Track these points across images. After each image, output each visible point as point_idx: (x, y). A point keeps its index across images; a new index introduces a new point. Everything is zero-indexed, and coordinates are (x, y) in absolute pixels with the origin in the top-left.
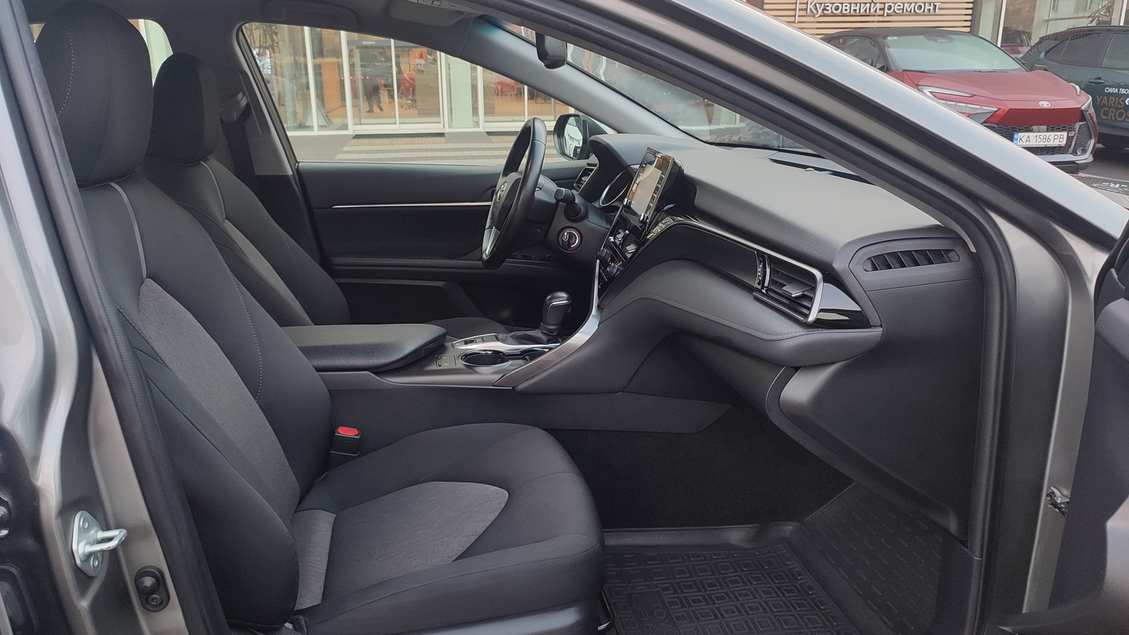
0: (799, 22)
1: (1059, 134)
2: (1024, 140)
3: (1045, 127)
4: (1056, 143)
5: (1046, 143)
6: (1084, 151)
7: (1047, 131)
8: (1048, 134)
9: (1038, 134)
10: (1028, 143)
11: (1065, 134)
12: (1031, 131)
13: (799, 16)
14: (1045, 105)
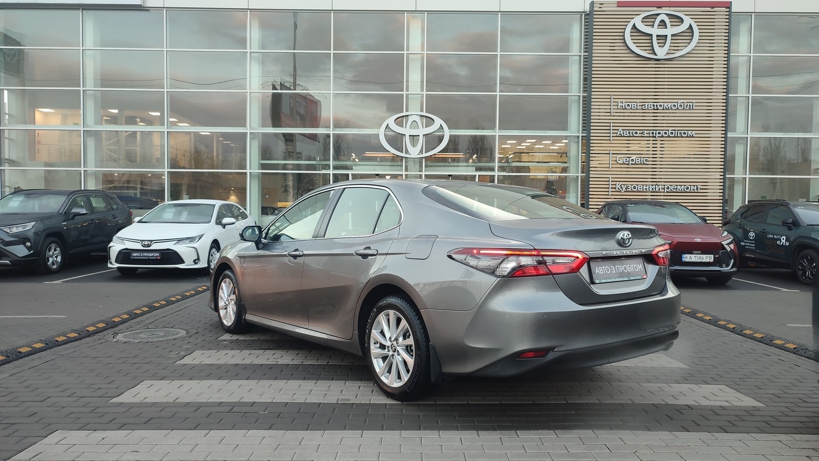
0: (611, 195)
1: (709, 256)
2: (688, 258)
3: (700, 252)
4: (708, 260)
5: (701, 260)
6: (727, 266)
7: (702, 254)
8: (702, 256)
9: (696, 255)
10: (690, 260)
11: (712, 256)
12: (693, 254)
13: (611, 192)
14: (698, 240)
